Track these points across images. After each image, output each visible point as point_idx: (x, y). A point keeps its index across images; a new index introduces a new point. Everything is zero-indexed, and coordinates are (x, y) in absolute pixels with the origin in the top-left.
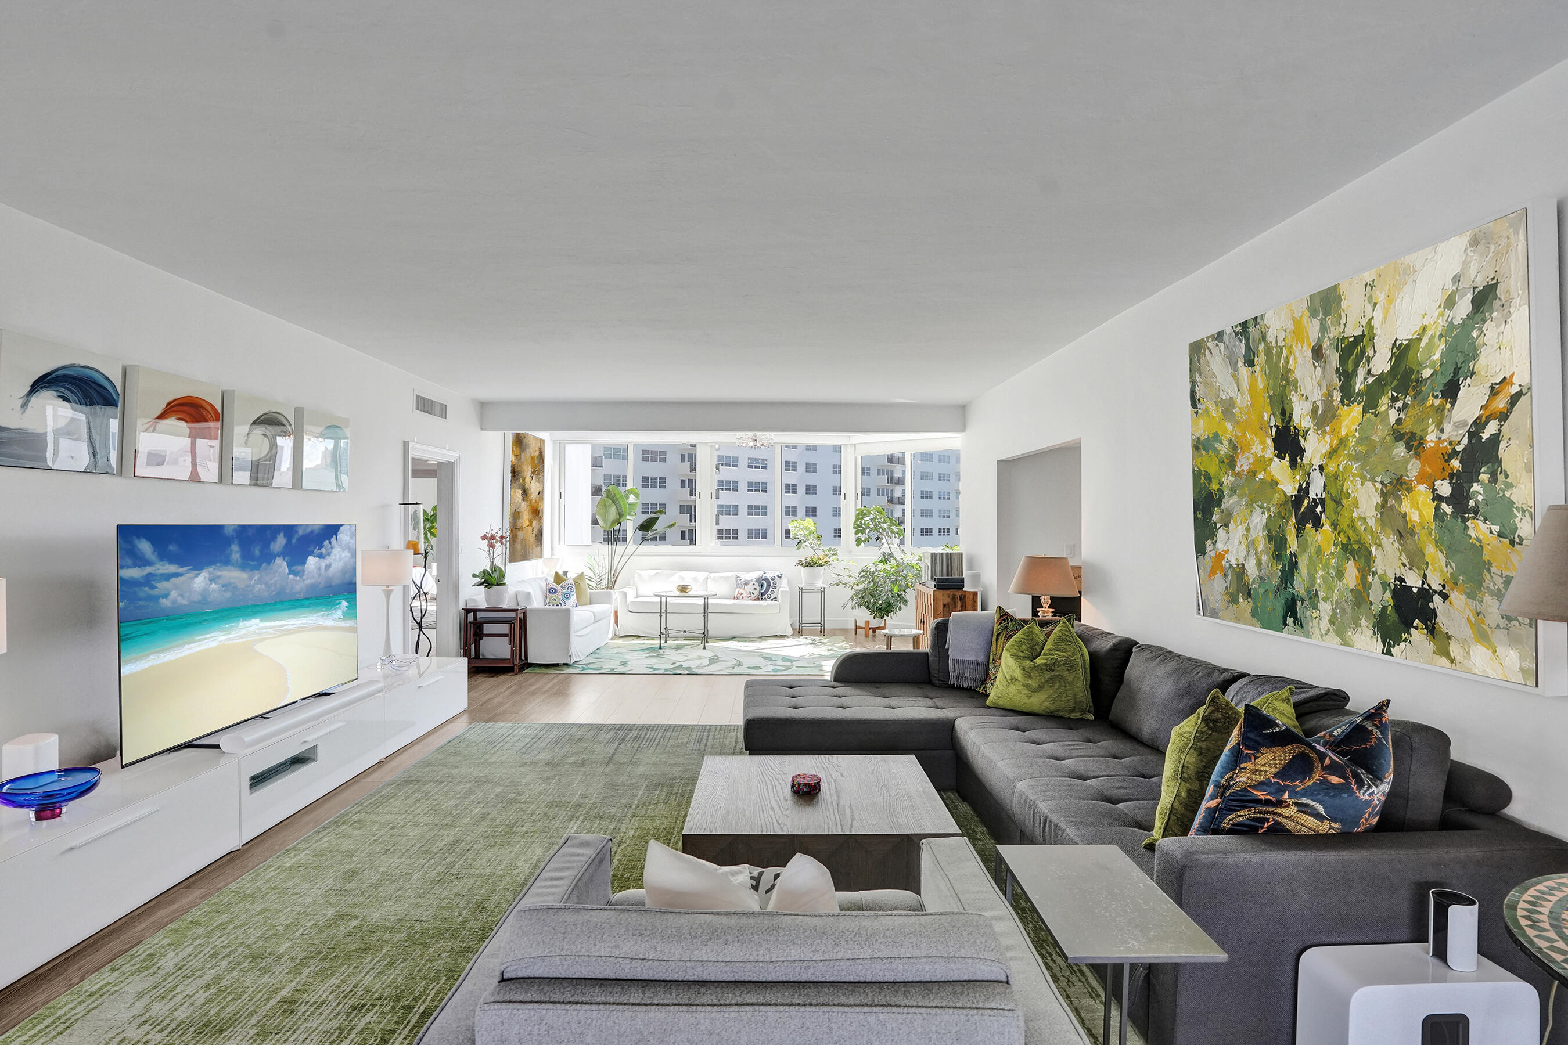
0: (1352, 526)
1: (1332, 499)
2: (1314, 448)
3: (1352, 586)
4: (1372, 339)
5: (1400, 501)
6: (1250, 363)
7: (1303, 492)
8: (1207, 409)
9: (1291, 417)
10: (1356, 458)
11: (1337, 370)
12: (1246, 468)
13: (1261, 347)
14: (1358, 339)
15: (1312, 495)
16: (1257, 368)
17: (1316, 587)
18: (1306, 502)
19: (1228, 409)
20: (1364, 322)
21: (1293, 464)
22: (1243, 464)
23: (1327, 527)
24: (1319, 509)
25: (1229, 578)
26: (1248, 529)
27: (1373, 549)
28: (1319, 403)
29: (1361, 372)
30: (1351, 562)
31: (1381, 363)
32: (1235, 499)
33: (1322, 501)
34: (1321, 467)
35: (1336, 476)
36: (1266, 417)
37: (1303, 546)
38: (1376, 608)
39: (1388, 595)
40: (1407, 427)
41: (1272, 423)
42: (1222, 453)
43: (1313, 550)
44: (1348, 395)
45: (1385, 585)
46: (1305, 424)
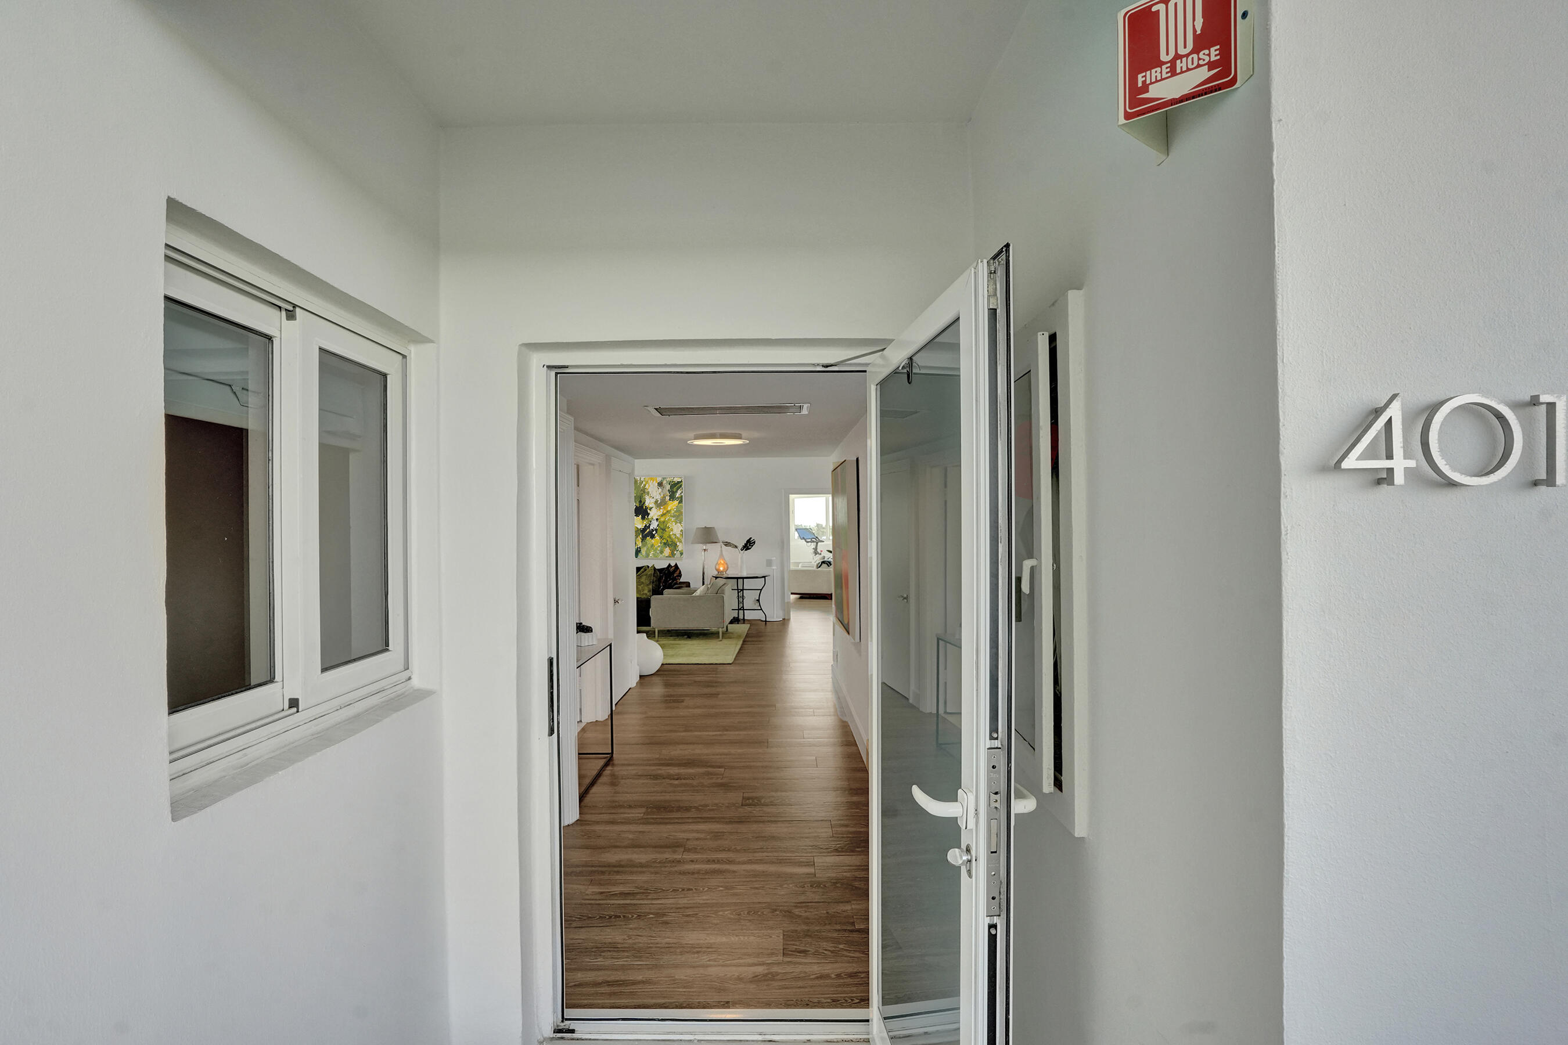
0: (670, 537)
1: (661, 529)
2: (654, 513)
7: (646, 527)
9: (644, 503)
15: (651, 528)
21: (643, 518)
23: (658, 538)
24: (654, 532)
28: (659, 500)
30: (668, 548)
34: (657, 519)
35: (664, 522)
37: (644, 545)
43: (649, 546)
46: (651, 506)
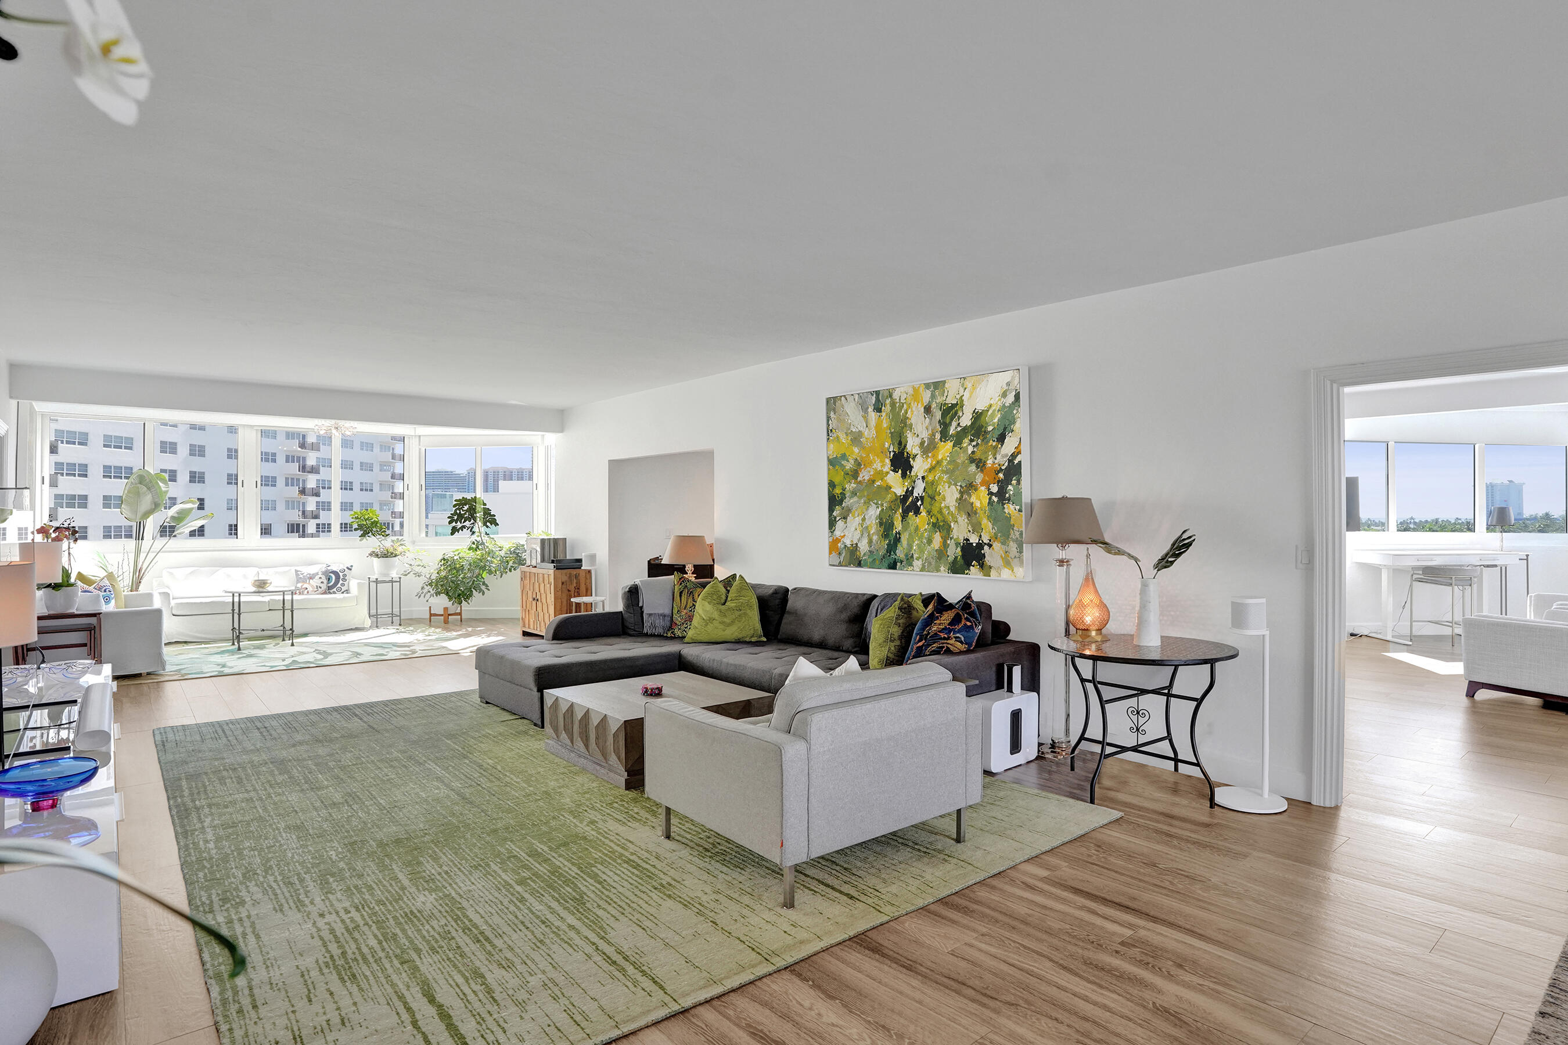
0: (940, 512)
1: (929, 496)
2: (920, 466)
3: (937, 548)
4: (962, 407)
5: (970, 496)
6: (878, 410)
7: (909, 493)
8: (838, 437)
9: (905, 446)
10: (946, 472)
11: (939, 421)
12: (867, 478)
13: (888, 401)
14: (954, 406)
15: (915, 494)
16: (884, 414)
17: (913, 552)
18: (910, 499)
19: (856, 439)
20: (958, 397)
21: (904, 476)
22: (864, 475)
23: (924, 514)
24: (919, 503)
25: (843, 555)
26: (864, 519)
27: (952, 524)
28: (926, 440)
29: (954, 424)
30: (938, 533)
31: (966, 420)
32: (855, 499)
33: (922, 498)
34: (923, 478)
35: (932, 483)
36: (887, 445)
37: (905, 527)
38: (951, 559)
39: (959, 549)
40: (977, 456)
41: (891, 450)
42: (847, 468)
43: (912, 528)
44: (944, 436)
45: (957, 544)
46: (915, 452)
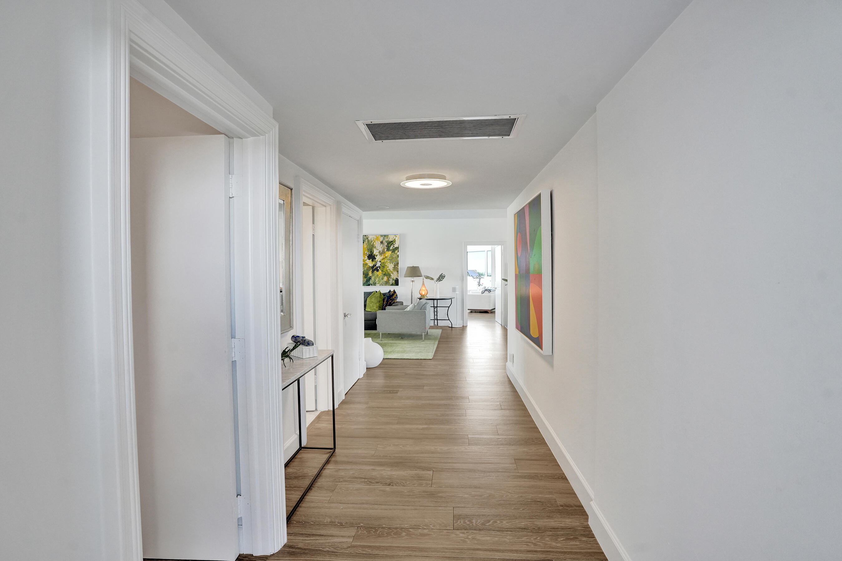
1: (382, 266)
2: (378, 258)
3: (385, 280)
4: (395, 242)
9: (373, 252)
10: (389, 260)
11: (386, 246)
14: (392, 241)
15: (377, 266)
16: (366, 243)
17: (376, 282)
18: (375, 267)
20: (394, 239)
21: (373, 261)
23: (380, 271)
24: (378, 268)
27: (391, 274)
28: (381, 251)
29: (392, 246)
30: (386, 277)
33: (380, 267)
34: (380, 261)
35: (384, 263)
36: (366, 252)
37: (373, 275)
39: (394, 281)
41: (368, 253)
43: (376, 275)
44: (388, 249)
45: (393, 280)
46: (377, 254)
